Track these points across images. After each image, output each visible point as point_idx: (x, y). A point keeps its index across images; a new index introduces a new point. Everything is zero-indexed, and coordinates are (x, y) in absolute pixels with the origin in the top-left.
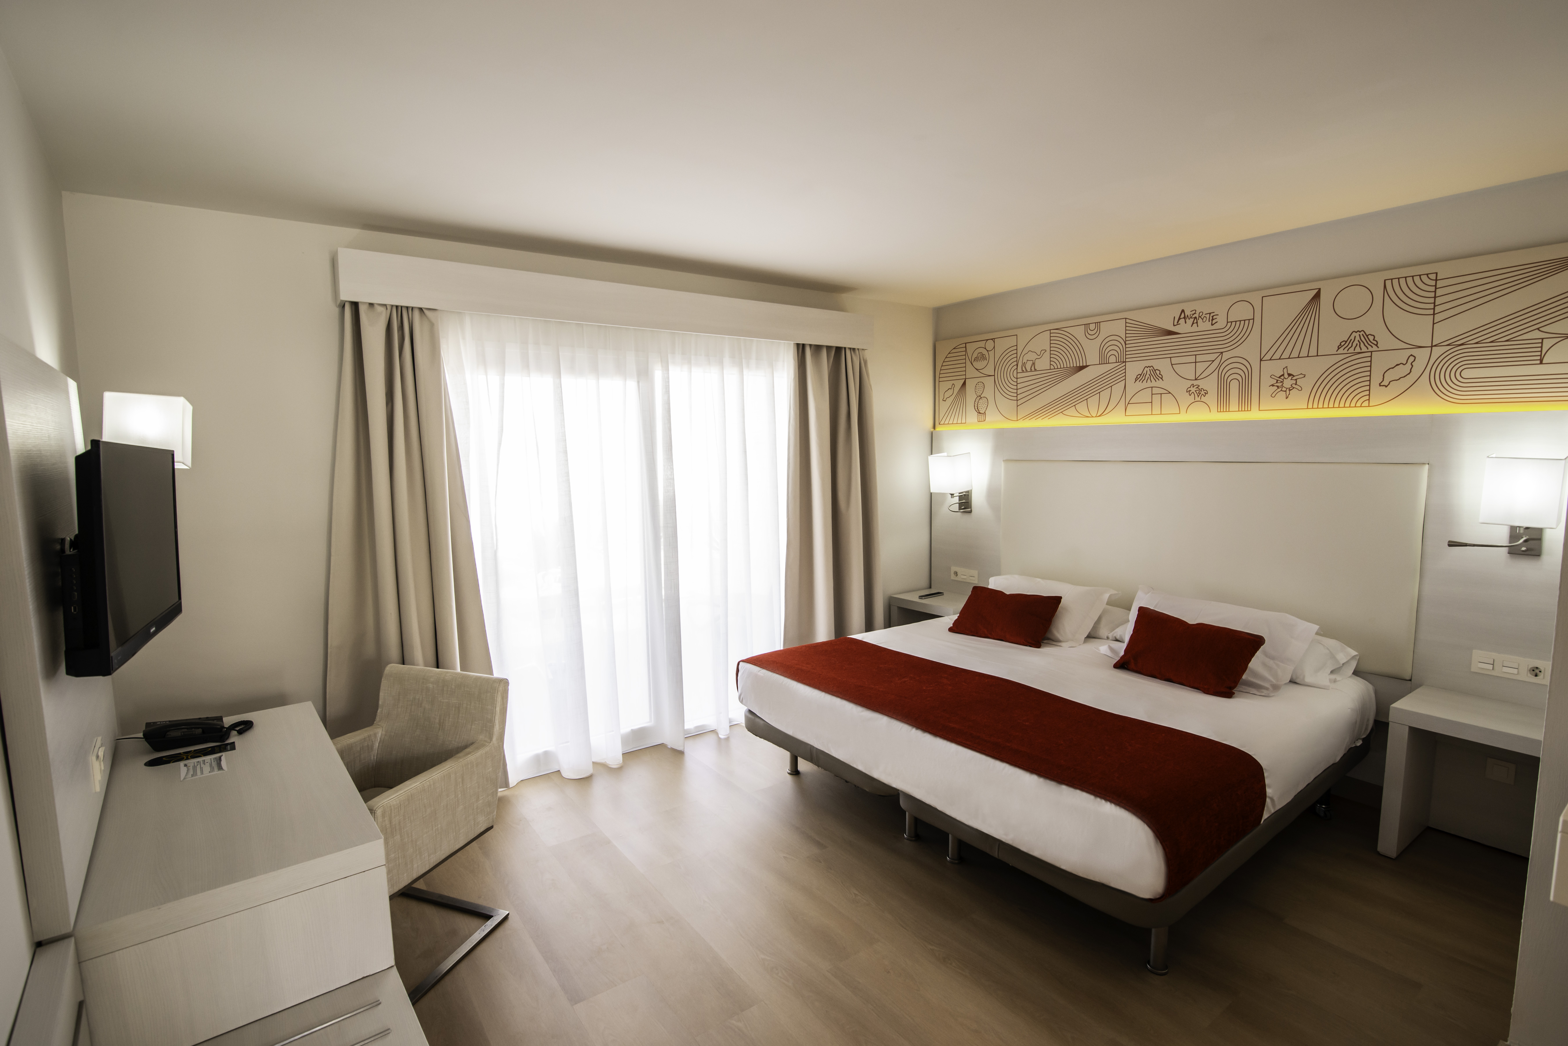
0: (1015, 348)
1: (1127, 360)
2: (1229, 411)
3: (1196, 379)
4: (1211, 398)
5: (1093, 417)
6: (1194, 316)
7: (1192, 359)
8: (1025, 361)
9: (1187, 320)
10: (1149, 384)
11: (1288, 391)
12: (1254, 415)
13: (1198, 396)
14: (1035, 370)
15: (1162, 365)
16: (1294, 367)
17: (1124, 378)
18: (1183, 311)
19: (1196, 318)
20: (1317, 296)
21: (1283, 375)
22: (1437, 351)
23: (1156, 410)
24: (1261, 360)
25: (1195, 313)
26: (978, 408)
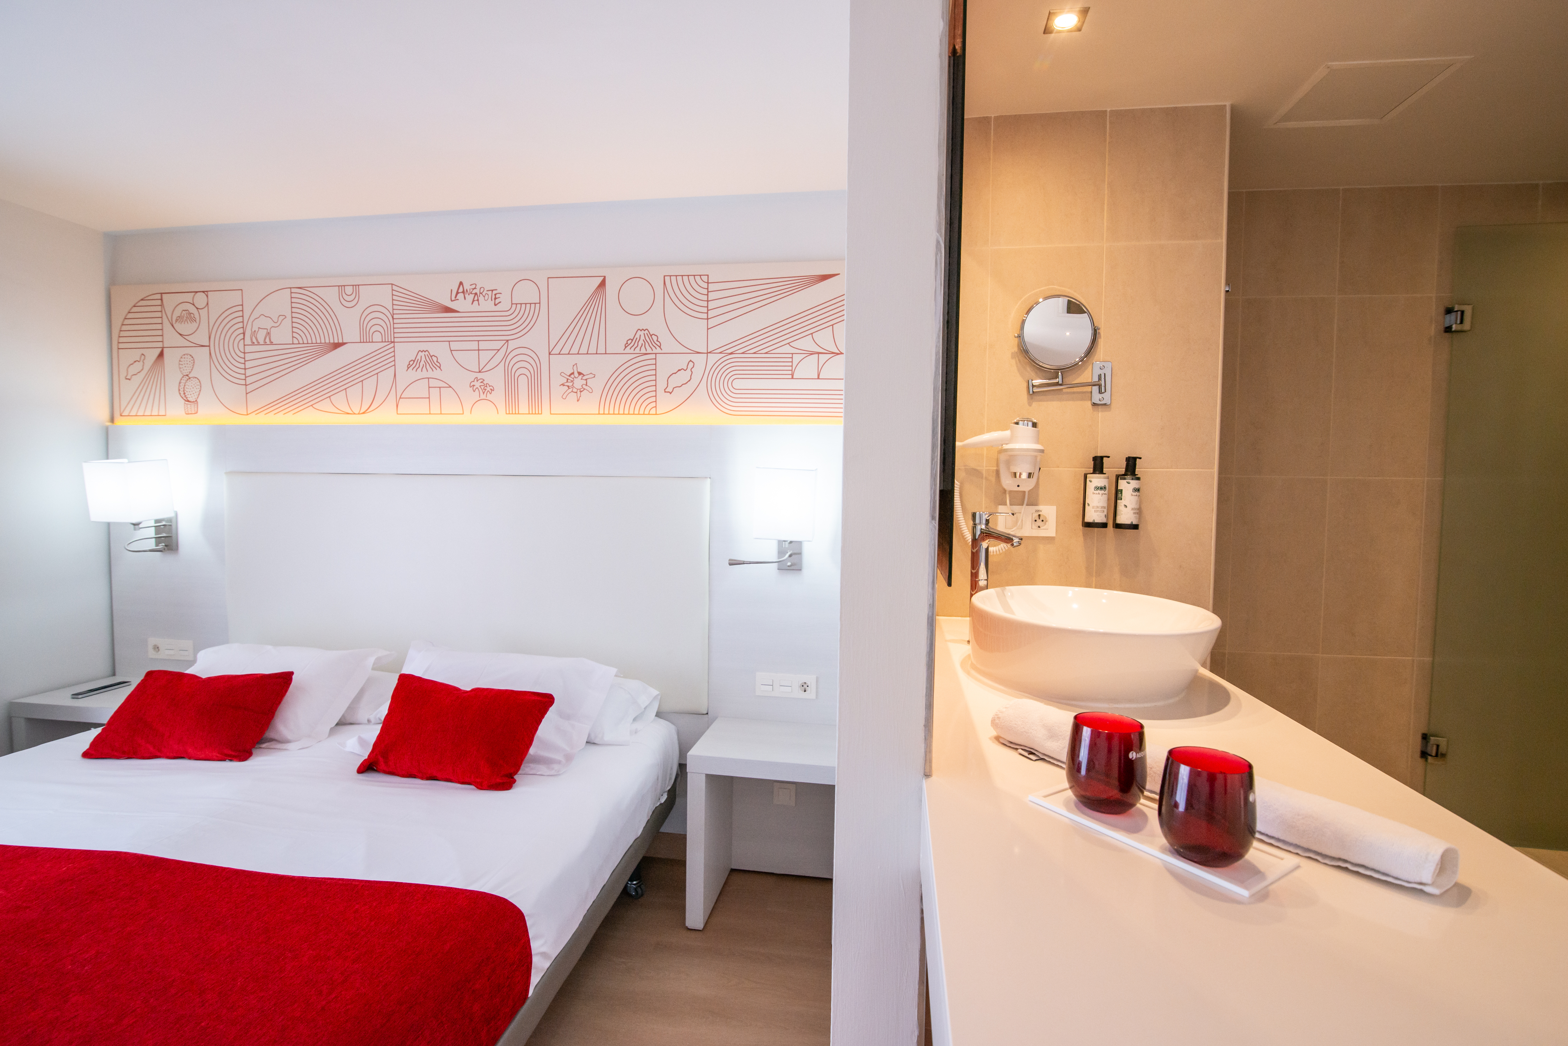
0: (240, 308)
1: (396, 340)
2: (519, 414)
3: (480, 372)
4: (498, 396)
5: (355, 414)
6: (474, 292)
7: (474, 345)
8: (255, 328)
9: (467, 296)
10: (425, 374)
11: (579, 392)
12: (545, 419)
13: (484, 393)
14: (272, 343)
15: (440, 350)
16: (585, 364)
17: (393, 363)
18: (461, 283)
19: (476, 294)
20: (603, 284)
21: (573, 373)
22: (713, 358)
23: (435, 409)
24: (550, 354)
25: (475, 288)
26: (184, 393)
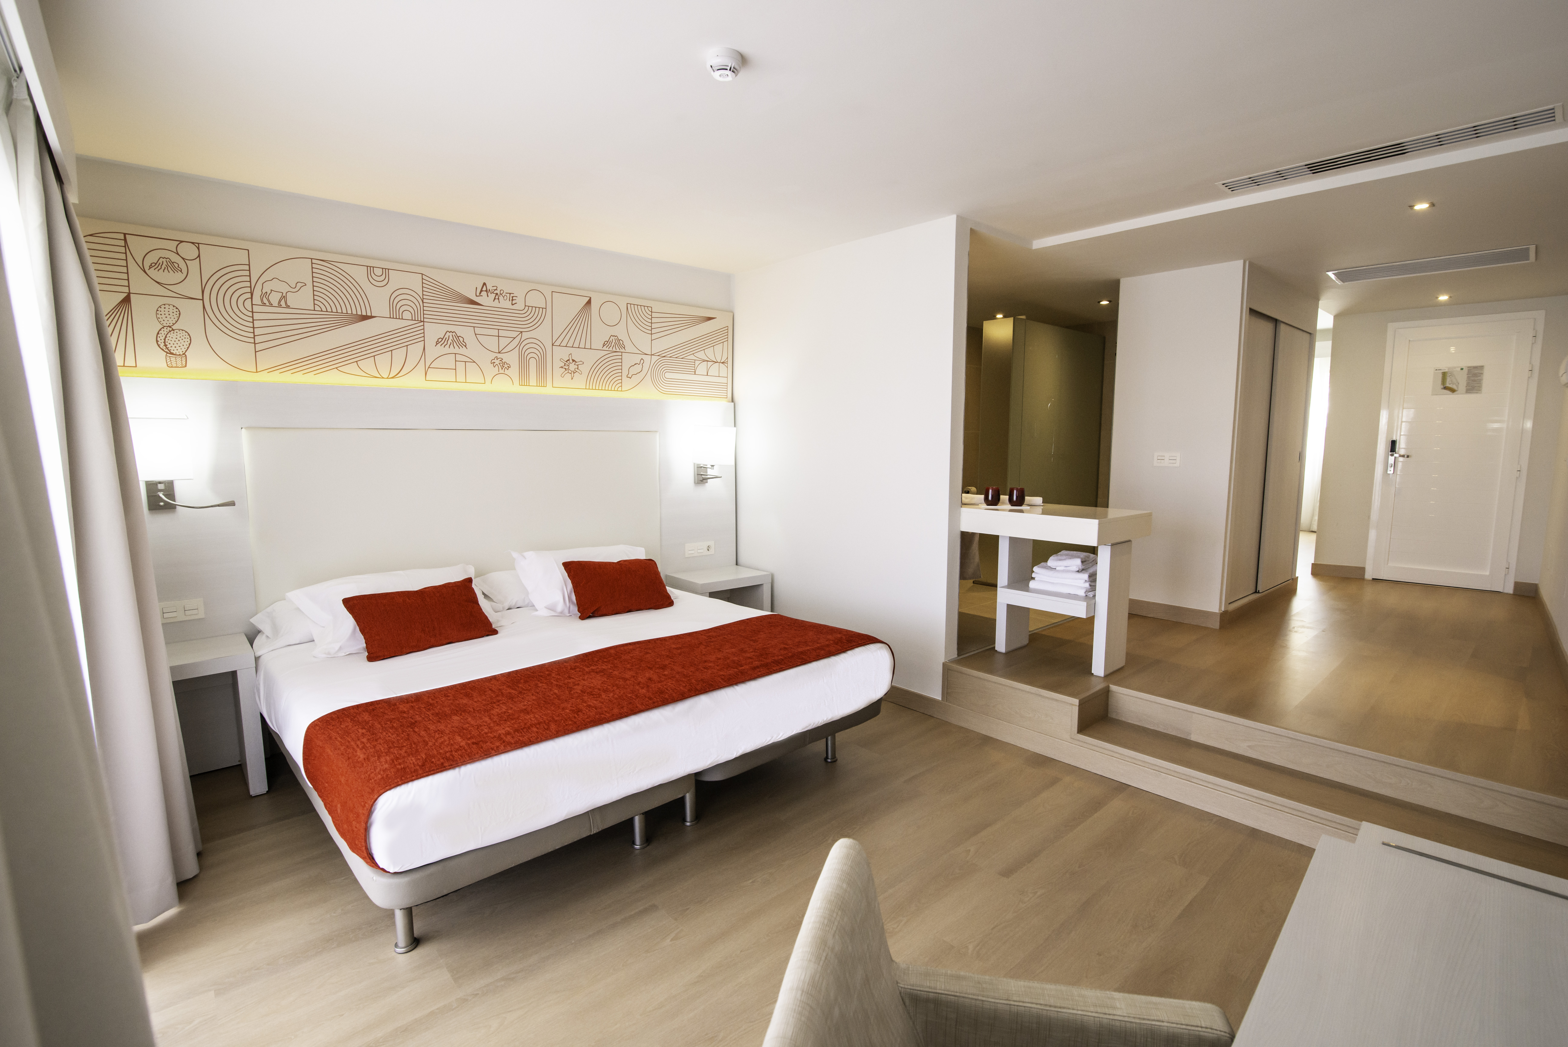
0: (246, 267)
1: (425, 320)
2: (529, 386)
3: (499, 353)
4: (514, 371)
5: (384, 377)
6: (494, 292)
7: (495, 332)
9: (489, 294)
10: (452, 350)
11: (572, 374)
12: (548, 390)
13: (502, 369)
15: (466, 333)
17: (423, 339)
18: (484, 284)
19: (497, 294)
20: (589, 302)
21: (569, 360)
22: (654, 358)
23: (460, 378)
24: (553, 345)
25: (496, 290)
26: (166, 345)
